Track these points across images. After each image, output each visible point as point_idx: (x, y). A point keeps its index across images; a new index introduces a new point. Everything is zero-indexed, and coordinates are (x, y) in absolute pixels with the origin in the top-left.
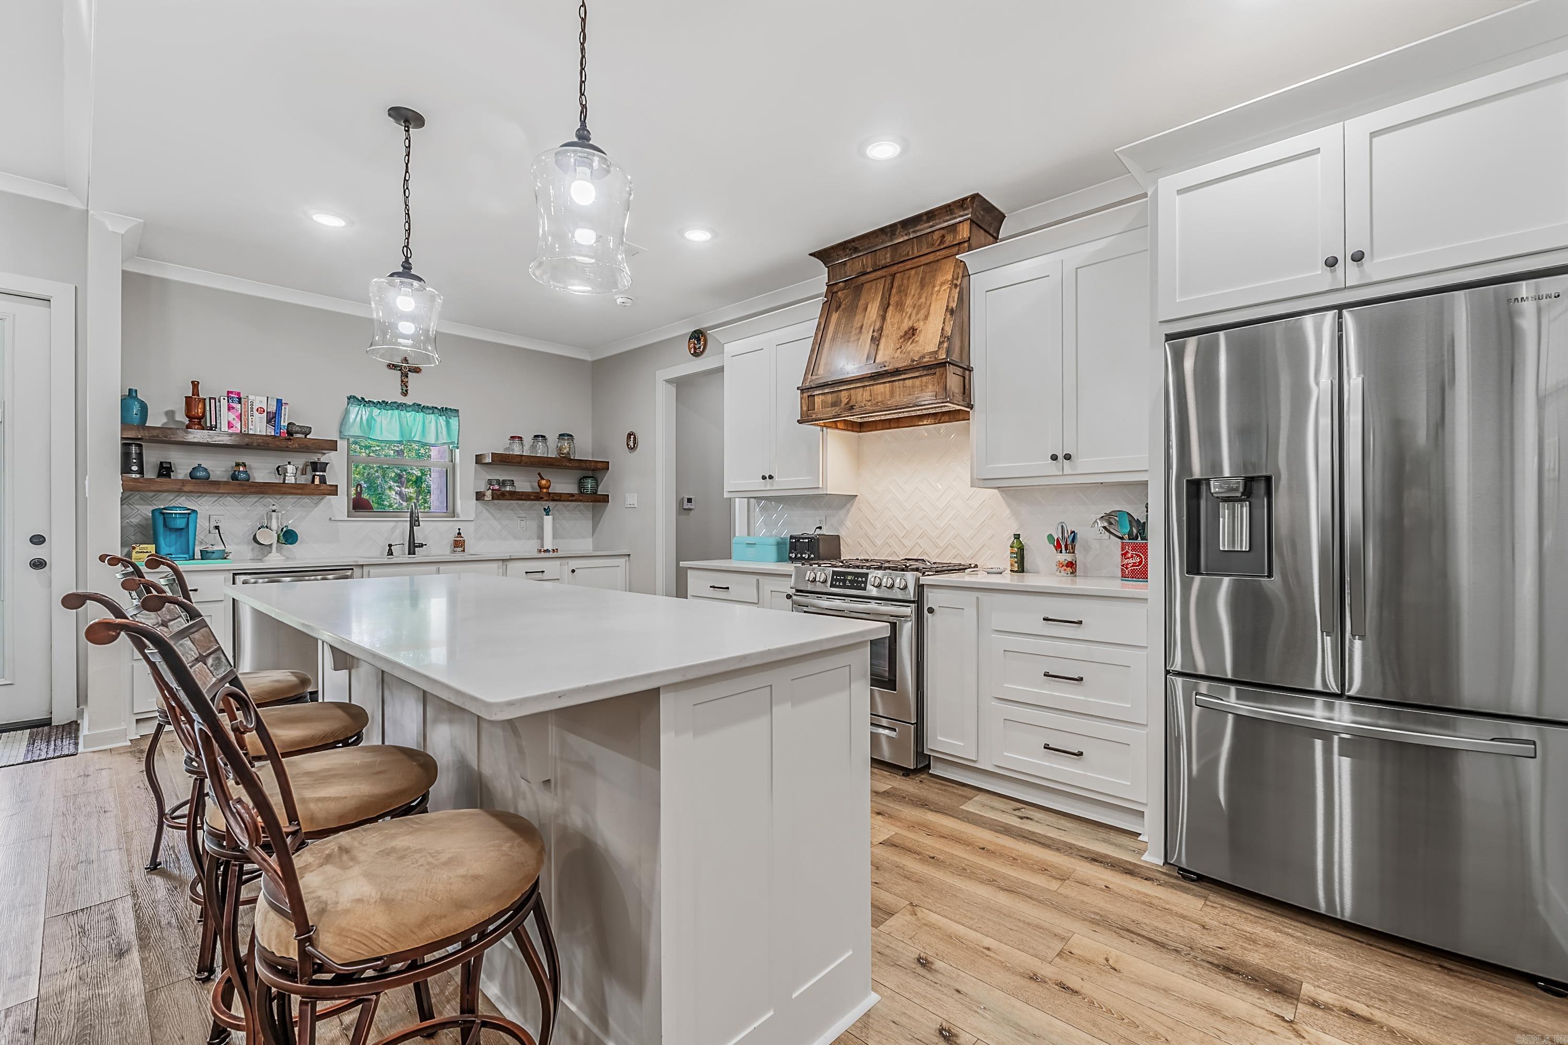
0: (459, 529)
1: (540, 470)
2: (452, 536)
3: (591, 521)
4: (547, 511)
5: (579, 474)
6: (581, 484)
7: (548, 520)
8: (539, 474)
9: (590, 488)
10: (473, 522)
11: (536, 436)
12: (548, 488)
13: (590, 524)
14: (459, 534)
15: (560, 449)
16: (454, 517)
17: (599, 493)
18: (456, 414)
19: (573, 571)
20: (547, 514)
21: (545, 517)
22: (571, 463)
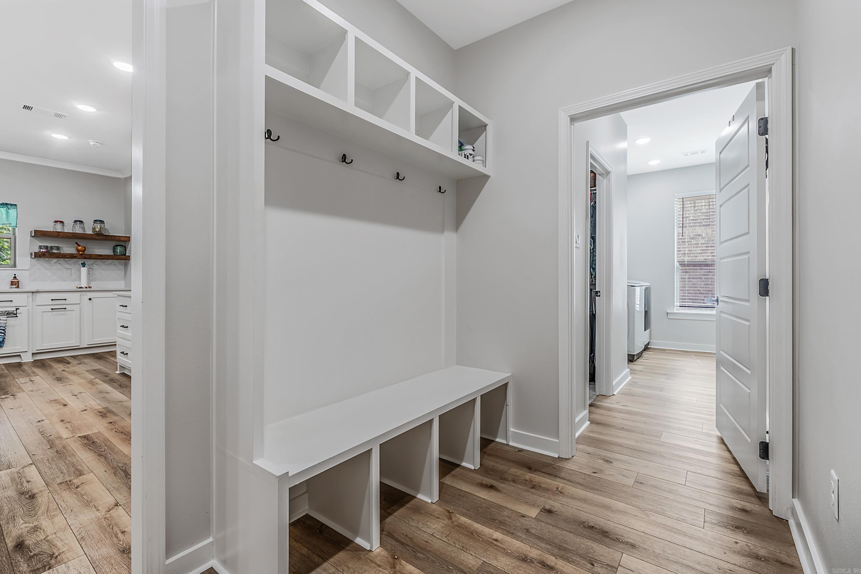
0: (15, 275)
1: (77, 241)
2: (11, 278)
3: (124, 271)
4: (84, 265)
5: (114, 243)
6: (114, 250)
7: (84, 270)
8: (76, 243)
9: (119, 252)
10: (28, 271)
11: (76, 221)
12: (84, 251)
13: (123, 273)
14: (15, 277)
15: (94, 229)
16: (15, 267)
17: (127, 255)
18: (15, 207)
19: (90, 299)
20: (84, 266)
21: (82, 268)
22: (99, 237)
